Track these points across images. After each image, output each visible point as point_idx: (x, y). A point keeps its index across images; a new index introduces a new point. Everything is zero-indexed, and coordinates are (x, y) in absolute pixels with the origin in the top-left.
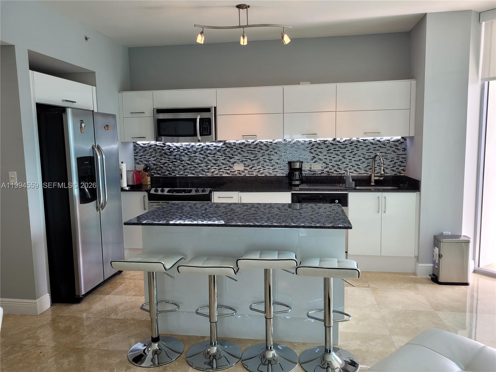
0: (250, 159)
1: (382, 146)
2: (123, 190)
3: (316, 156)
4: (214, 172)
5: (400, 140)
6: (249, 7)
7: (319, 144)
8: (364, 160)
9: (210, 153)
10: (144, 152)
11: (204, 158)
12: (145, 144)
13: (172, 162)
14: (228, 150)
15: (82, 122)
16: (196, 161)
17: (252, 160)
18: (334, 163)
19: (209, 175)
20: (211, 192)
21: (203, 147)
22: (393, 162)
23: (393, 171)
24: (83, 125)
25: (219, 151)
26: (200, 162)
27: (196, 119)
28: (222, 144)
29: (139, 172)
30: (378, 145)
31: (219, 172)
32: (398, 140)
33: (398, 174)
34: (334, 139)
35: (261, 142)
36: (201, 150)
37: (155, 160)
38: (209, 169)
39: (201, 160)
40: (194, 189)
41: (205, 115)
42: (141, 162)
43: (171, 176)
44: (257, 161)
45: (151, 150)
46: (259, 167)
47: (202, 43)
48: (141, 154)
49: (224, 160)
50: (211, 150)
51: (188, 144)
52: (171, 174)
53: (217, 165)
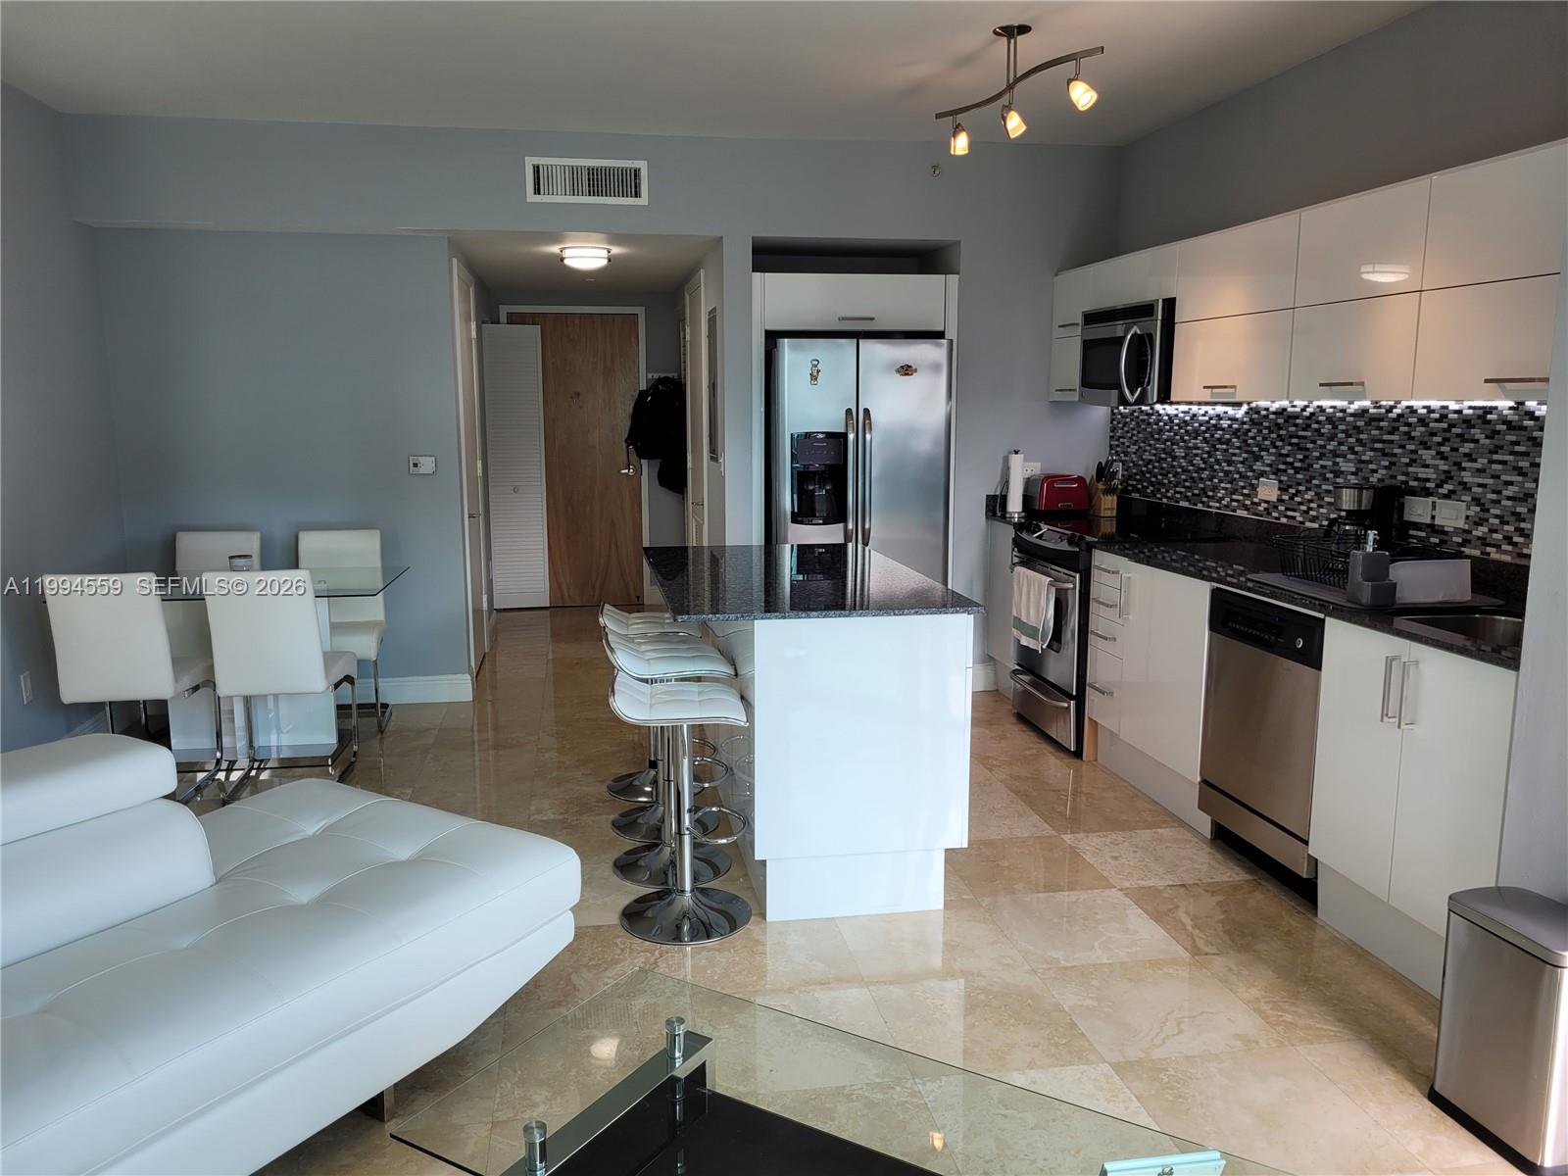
0: (1292, 464)
3: (1454, 469)
4: (1223, 498)
9: (1220, 441)
10: (1122, 428)
11: (1210, 454)
14: (1253, 431)
15: (815, 363)
16: (1196, 461)
17: (1297, 470)
18: (1505, 509)
19: (1214, 506)
20: (1087, 548)
24: (815, 370)
25: (1236, 436)
28: (1243, 410)
31: (1232, 500)
36: (1207, 430)
37: (1135, 453)
39: (1204, 461)
41: (1146, 325)
42: (1117, 455)
43: (1155, 499)
45: (1133, 424)
46: (1309, 496)
48: (1120, 432)
49: (1243, 462)
52: (1156, 495)
53: (1229, 478)
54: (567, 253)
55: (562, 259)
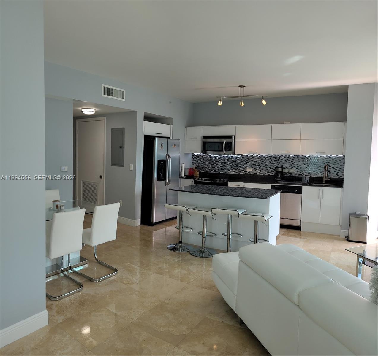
0: (255, 165)
1: (331, 160)
2: (182, 177)
3: (292, 164)
4: (235, 171)
5: (342, 157)
6: (245, 86)
7: (294, 158)
8: (320, 168)
9: (233, 161)
10: (197, 159)
11: (230, 164)
12: (198, 154)
13: (212, 165)
14: (244, 159)
15: (162, 144)
16: (225, 165)
17: (256, 166)
18: (302, 169)
19: (232, 173)
20: (227, 182)
21: (229, 157)
22: (338, 170)
23: (338, 175)
24: (162, 145)
25: (238, 160)
26: (227, 165)
27: (223, 142)
28: (240, 156)
29: (193, 169)
30: (329, 160)
31: (238, 171)
32: (341, 157)
33: (341, 177)
34: (303, 155)
35: (262, 156)
36: (228, 159)
37: (202, 163)
38: (232, 170)
39: (228, 165)
40: (219, 180)
41: (229, 140)
42: (195, 164)
43: (210, 172)
44: (259, 166)
45: (201, 158)
46: (260, 170)
47: (221, 105)
48: (196, 159)
49: (241, 165)
50: (234, 159)
51: (221, 155)
52: (211, 171)
53: (237, 168)
54: (83, 110)
55: (82, 111)
